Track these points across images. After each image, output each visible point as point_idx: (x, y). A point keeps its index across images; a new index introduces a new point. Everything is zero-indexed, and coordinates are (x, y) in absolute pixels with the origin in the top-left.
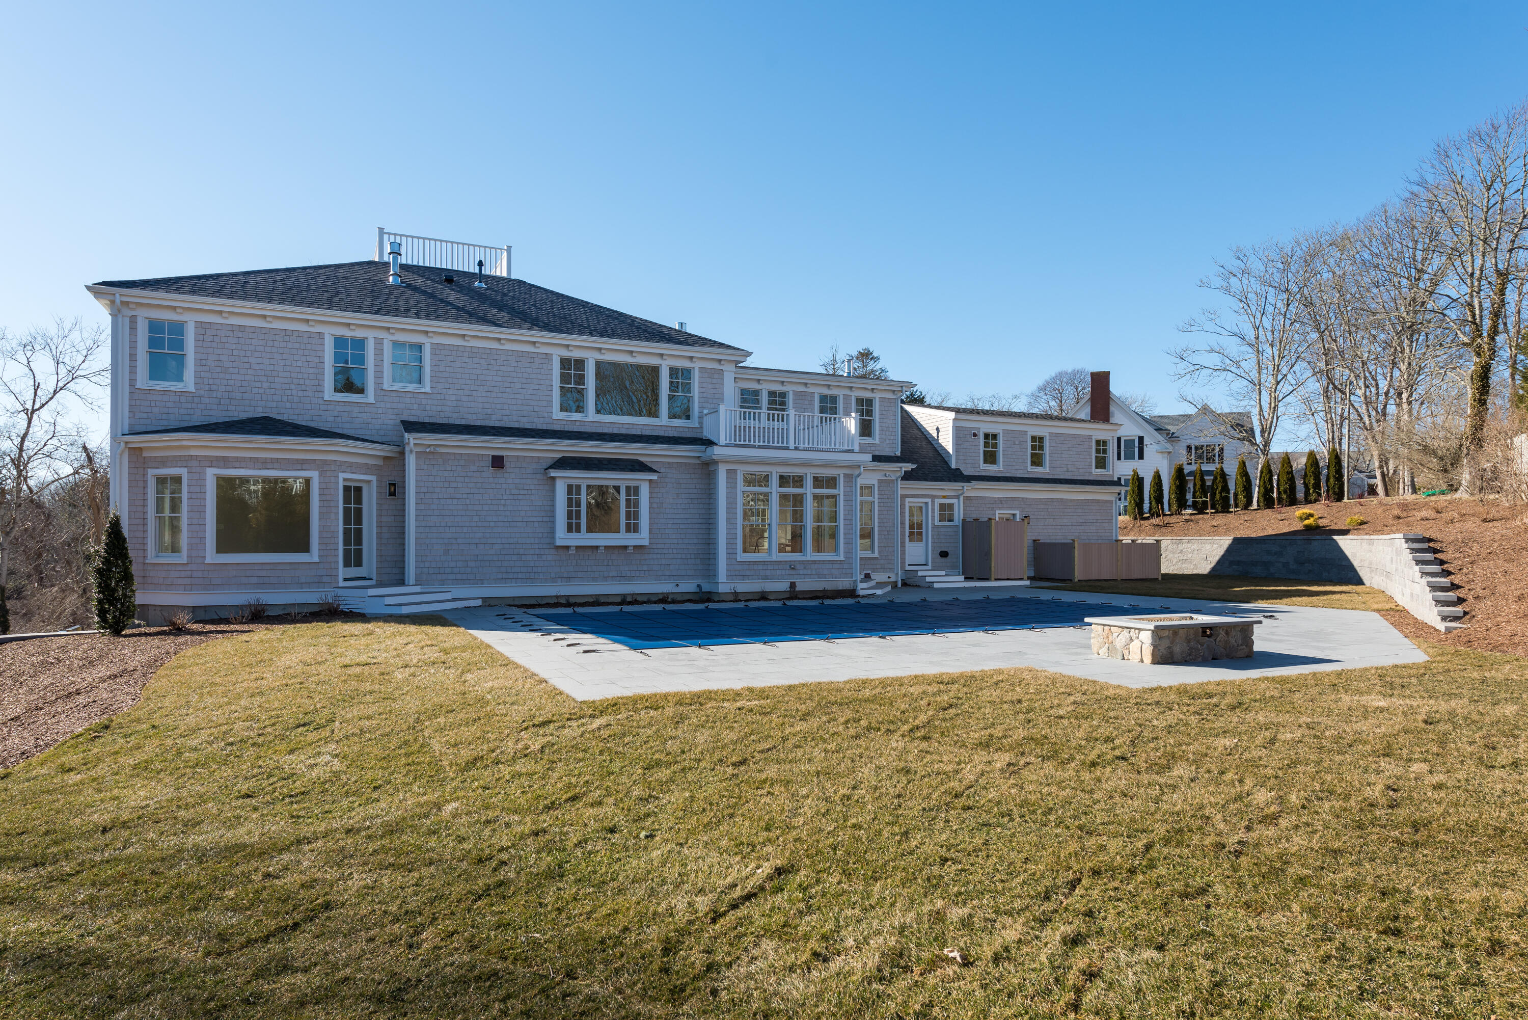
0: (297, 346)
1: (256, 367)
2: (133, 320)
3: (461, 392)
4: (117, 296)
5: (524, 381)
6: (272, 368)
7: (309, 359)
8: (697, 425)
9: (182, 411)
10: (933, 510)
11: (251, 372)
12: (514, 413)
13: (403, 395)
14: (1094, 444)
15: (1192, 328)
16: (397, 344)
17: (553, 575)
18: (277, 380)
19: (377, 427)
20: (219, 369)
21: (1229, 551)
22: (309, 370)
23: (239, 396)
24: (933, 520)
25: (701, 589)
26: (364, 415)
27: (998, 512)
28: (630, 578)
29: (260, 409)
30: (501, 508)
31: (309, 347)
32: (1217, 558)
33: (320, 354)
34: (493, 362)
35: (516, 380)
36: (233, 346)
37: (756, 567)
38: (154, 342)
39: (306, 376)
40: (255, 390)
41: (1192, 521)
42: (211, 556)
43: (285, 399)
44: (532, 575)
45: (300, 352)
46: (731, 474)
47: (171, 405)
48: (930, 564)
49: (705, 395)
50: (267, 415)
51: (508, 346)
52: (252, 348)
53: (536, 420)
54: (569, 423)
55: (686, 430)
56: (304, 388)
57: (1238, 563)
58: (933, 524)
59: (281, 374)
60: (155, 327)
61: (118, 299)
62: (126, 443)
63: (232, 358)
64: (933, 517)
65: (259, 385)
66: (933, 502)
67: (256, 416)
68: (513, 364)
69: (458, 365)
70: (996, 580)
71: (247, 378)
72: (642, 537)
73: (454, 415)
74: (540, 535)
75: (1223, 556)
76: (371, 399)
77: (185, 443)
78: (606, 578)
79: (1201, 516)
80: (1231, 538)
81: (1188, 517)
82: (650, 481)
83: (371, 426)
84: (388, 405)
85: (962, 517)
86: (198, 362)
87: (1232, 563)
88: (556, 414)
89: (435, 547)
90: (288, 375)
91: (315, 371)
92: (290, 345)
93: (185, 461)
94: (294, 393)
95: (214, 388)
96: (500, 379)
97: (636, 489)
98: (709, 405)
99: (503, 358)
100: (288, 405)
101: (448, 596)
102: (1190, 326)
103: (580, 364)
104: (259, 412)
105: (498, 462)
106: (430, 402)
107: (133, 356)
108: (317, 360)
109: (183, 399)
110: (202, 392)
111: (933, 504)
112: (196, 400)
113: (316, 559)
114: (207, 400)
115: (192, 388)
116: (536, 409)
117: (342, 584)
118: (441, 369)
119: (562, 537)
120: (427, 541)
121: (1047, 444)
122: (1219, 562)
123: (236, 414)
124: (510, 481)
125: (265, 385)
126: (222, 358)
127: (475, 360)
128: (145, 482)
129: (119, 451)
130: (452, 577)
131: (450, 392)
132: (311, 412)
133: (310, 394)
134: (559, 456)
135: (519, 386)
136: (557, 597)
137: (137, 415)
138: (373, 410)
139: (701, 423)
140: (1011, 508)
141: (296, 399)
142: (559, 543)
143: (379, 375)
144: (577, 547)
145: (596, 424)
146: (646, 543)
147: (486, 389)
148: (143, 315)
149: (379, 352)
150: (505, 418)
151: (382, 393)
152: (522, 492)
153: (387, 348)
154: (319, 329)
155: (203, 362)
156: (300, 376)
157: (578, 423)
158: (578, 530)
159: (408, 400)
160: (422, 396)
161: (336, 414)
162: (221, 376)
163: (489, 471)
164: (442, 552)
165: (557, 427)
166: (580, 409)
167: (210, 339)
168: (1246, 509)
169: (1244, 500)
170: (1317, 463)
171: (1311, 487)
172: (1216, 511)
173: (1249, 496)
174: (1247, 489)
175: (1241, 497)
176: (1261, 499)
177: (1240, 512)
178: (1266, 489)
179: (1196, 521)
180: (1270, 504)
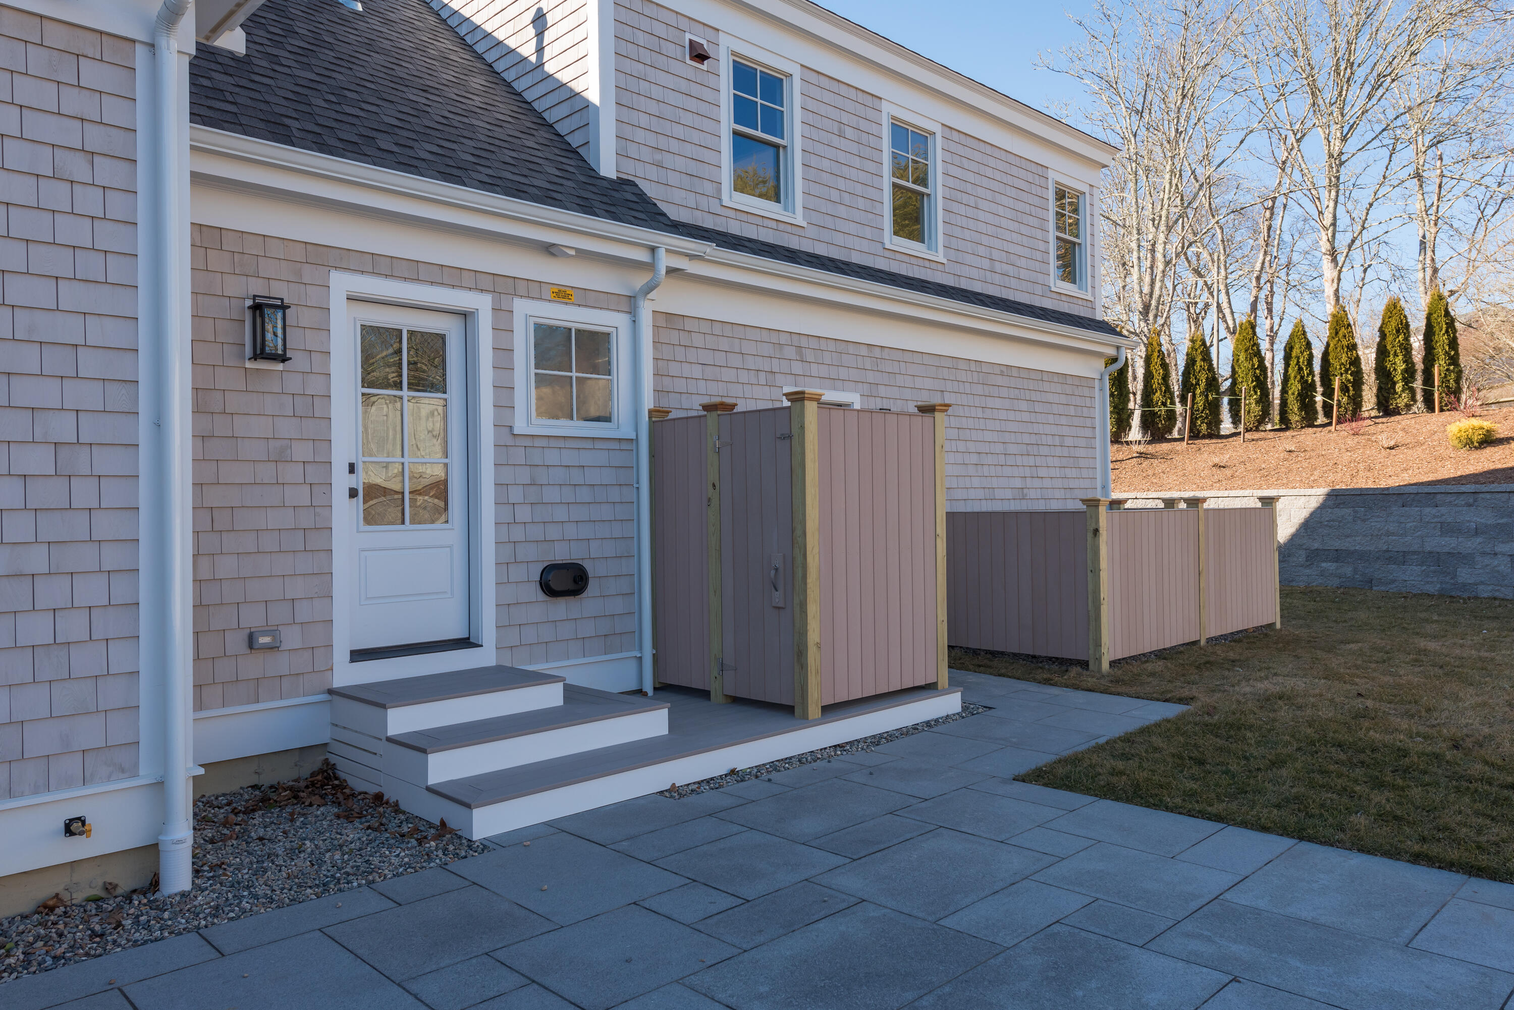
10: (504, 352)
14: (1051, 195)
21: (1309, 524)
24: (504, 406)
41: (1153, 456)
48: (488, 633)
57: (1339, 556)
58: (504, 428)
64: (504, 389)
66: (502, 312)
70: (833, 710)
79: (1165, 446)
80: (1322, 491)
81: (1142, 449)
85: (648, 402)
87: (1314, 556)
111: (503, 329)
121: (937, 164)
168: (1257, 429)
169: (1256, 409)
170: (1407, 326)
171: (1398, 378)
172: (1195, 435)
173: (1264, 399)
174: (1261, 384)
175: (1250, 405)
176: (1294, 406)
177: (1248, 436)
178: (1303, 381)
179: (1164, 457)
180: (1309, 420)
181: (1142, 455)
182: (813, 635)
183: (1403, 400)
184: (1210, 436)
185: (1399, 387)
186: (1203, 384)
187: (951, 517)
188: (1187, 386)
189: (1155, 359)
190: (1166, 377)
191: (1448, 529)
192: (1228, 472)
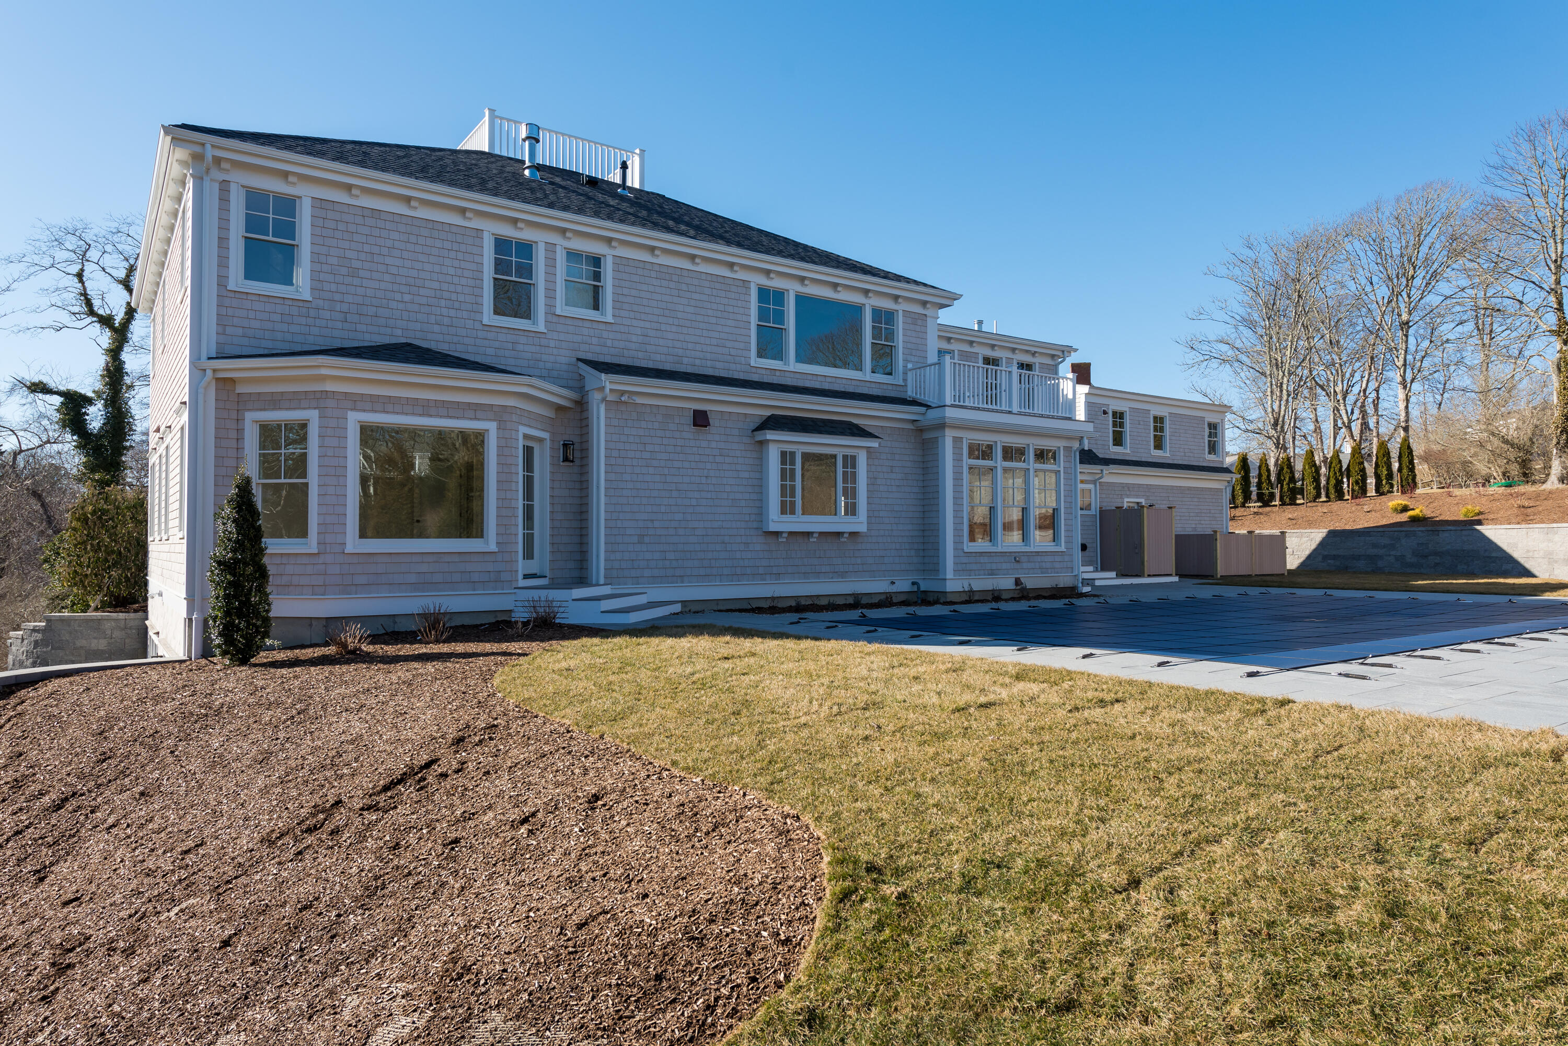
0: (448, 245)
1: (394, 270)
2: (224, 187)
3: (648, 325)
4: (208, 147)
5: (719, 314)
6: (414, 273)
7: (463, 265)
8: (901, 383)
9: (294, 329)
11: (387, 277)
12: (708, 356)
13: (580, 323)
14: (1206, 426)
15: (1201, 317)
16: (573, 255)
17: (761, 571)
18: (422, 291)
19: (549, 366)
20: (344, 271)
21: (1322, 544)
22: (464, 281)
23: (371, 311)
25: (919, 588)
26: (533, 349)
27: (1126, 500)
28: (843, 574)
29: (399, 332)
30: (704, 480)
31: (463, 248)
32: (1307, 553)
33: (477, 259)
34: (684, 287)
35: (710, 312)
36: (364, 239)
37: (983, 559)
38: (252, 224)
39: (459, 289)
40: (393, 305)
41: (1261, 514)
42: (353, 543)
43: (432, 319)
44: (739, 571)
45: (453, 255)
46: (957, 441)
47: (277, 317)
49: (909, 346)
50: (409, 341)
51: (703, 268)
52: (389, 243)
53: (733, 366)
54: (768, 372)
55: (890, 387)
56: (457, 305)
57: (1335, 557)
59: (427, 284)
60: (255, 199)
61: (210, 153)
62: (214, 371)
63: (363, 256)
65: (398, 296)
67: (394, 341)
68: (707, 291)
69: (645, 287)
70: (1149, 576)
71: (383, 285)
72: (859, 523)
73: (640, 355)
74: (747, 518)
75: (1315, 550)
76: (541, 328)
77: (324, 371)
78: (818, 574)
79: (1268, 509)
80: (1326, 531)
81: (1256, 510)
82: (868, 449)
83: (541, 365)
84: (562, 337)
85: (1098, 506)
86: (316, 258)
87: (1325, 558)
88: (755, 361)
89: (628, 532)
90: (436, 285)
91: (471, 282)
92: (438, 244)
93: (318, 399)
94: (445, 312)
95: (337, 297)
96: (691, 310)
97: (854, 458)
98: (913, 359)
99: (696, 282)
100: (436, 328)
101: (642, 600)
102: (1200, 314)
103: (779, 296)
104: (399, 336)
105: (701, 419)
106: (611, 335)
107: (223, 241)
108: (473, 267)
109: (295, 311)
110: (321, 302)
112: (312, 313)
113: (493, 547)
114: (327, 315)
115: (306, 295)
116: (733, 352)
117: (522, 583)
118: (626, 291)
119: (777, 521)
120: (619, 524)
121: (1167, 425)
122: (1309, 557)
123: (367, 337)
124: (714, 445)
125: (407, 298)
126: (349, 254)
127: (664, 283)
128: (240, 431)
129: (203, 384)
130: (647, 573)
131: (635, 323)
132: (467, 341)
133: (465, 314)
134: (768, 413)
135: (713, 320)
136: (773, 598)
137: (229, 330)
138: (544, 342)
139: (905, 380)
140: (1137, 496)
141: (446, 321)
142: (773, 528)
143: (550, 294)
144: (791, 533)
145: (797, 376)
146: (863, 528)
147: (676, 322)
148: (240, 180)
149: (551, 263)
150: (698, 362)
151: (555, 319)
152: (728, 460)
153: (561, 257)
154: (476, 223)
155: (323, 259)
156: (452, 288)
157: (778, 373)
158: (793, 512)
159: (585, 332)
160: (602, 327)
161: (497, 344)
162: (348, 280)
163: (690, 431)
164: (635, 539)
165: (755, 378)
166: (779, 355)
167: (332, 225)
168: (1314, 501)
169: (1314, 492)
170: (1389, 453)
171: (1383, 478)
172: (1283, 504)
173: (1318, 488)
174: (1316, 480)
175: (1310, 488)
176: (1332, 490)
177: (1309, 504)
178: (1337, 479)
179: (1267, 514)
180: (1340, 496)
181: (1255, 513)
182: (1146, 559)
183: (1386, 488)
184: (1291, 504)
185: (1384, 482)
186: (1287, 479)
187: (1177, 536)
188: (1280, 480)
189: (1264, 468)
190: (1269, 476)
191: (1375, 546)
192: (1294, 522)
